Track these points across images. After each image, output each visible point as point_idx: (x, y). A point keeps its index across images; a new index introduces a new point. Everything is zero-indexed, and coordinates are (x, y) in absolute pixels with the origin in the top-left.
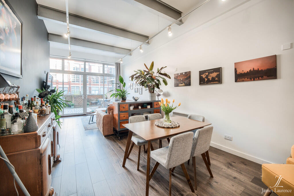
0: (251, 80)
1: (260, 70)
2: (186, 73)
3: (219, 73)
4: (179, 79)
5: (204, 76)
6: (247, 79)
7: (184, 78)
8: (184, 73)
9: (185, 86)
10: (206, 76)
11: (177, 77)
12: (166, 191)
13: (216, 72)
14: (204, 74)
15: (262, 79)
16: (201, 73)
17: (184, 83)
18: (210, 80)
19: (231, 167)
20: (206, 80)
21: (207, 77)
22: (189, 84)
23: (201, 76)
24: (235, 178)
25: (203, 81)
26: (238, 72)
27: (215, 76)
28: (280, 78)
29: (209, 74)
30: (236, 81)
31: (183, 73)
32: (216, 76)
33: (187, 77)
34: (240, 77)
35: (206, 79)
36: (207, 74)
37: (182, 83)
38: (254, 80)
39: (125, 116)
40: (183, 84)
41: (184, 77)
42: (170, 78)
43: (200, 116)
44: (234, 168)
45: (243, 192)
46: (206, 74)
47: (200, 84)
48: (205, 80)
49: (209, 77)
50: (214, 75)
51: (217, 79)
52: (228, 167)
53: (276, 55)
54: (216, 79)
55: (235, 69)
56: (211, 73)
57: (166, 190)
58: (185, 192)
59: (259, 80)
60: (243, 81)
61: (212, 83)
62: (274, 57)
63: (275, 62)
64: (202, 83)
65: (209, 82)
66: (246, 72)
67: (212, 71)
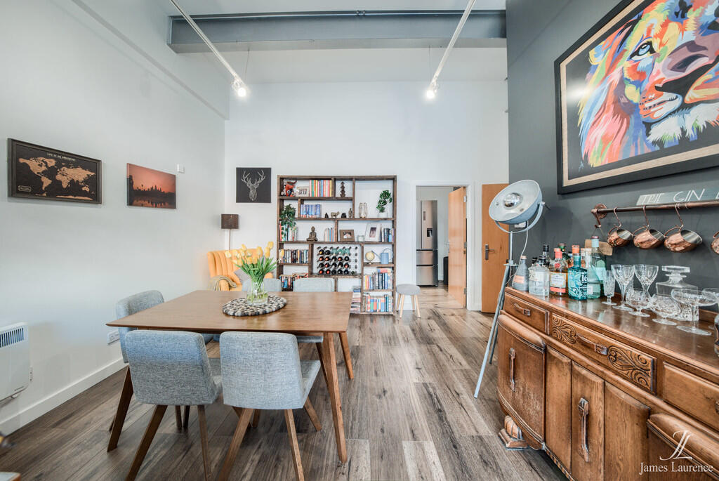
0: (152, 206)
3: (93, 174)
5: (34, 166)
6: (147, 202)
10: (44, 168)
13: (84, 168)
14: (35, 156)
16: (23, 150)
18: (64, 186)
20: (45, 185)
21: (51, 173)
23: (22, 160)
26: (135, 187)
27: (81, 179)
28: (177, 209)
29: (59, 164)
30: (129, 203)
32: (86, 181)
34: (137, 196)
35: (46, 182)
36: (52, 163)
38: (156, 206)
46: (46, 160)
47: (17, 193)
48: (42, 183)
49: (59, 177)
50: (80, 174)
51: (86, 189)
53: (174, 175)
54: (83, 189)
55: (130, 178)
56: (68, 167)
60: (142, 205)
61: (71, 197)
62: (173, 178)
63: (174, 185)
64: (27, 189)
65: (57, 192)
66: (147, 190)
67: (72, 162)
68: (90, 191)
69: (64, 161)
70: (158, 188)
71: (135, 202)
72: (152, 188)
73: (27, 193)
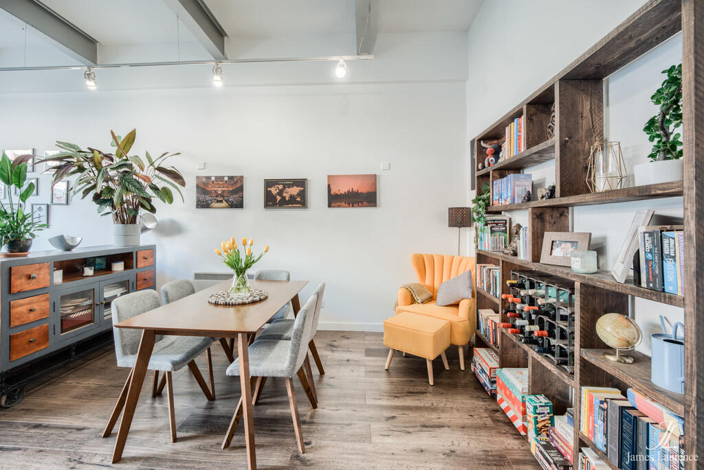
0: (349, 206)
1: (360, 192)
2: (231, 178)
3: (302, 189)
4: (212, 189)
5: (274, 191)
6: (343, 203)
7: (228, 189)
8: (226, 179)
9: (228, 208)
10: (278, 191)
11: (206, 184)
12: (274, 435)
13: (297, 186)
14: (274, 185)
15: (367, 204)
16: (269, 183)
17: (227, 201)
18: (287, 199)
19: (334, 349)
20: (278, 200)
21: (280, 193)
22: (239, 205)
23: (269, 189)
24: (348, 361)
25: (271, 201)
26: (332, 192)
27: (296, 194)
28: (380, 206)
29: (284, 188)
30: (330, 206)
31: (224, 177)
32: (299, 194)
33: (234, 188)
34: (334, 200)
35: (279, 198)
36: (281, 187)
37: (221, 201)
38: (353, 206)
39: (36, 307)
40: (224, 204)
41: (226, 185)
42: (183, 184)
43: (282, 271)
44: (339, 349)
45: (366, 372)
46: (279, 186)
47: (267, 206)
48: (276, 199)
49: (284, 195)
50: (294, 191)
51: (298, 199)
52: (333, 351)
53: (375, 175)
54: (297, 199)
55: (329, 186)
56: (289, 187)
57: (272, 433)
58: (305, 415)
59: (359, 206)
60: (339, 206)
61: (290, 205)
62: (374, 178)
63: (375, 184)
64: (271, 204)
65: (284, 203)
66: (343, 193)
67: (290, 184)
68: (300, 201)
69: (287, 184)
70: (355, 190)
71: (333, 204)
72: (348, 191)
73: (271, 206)
